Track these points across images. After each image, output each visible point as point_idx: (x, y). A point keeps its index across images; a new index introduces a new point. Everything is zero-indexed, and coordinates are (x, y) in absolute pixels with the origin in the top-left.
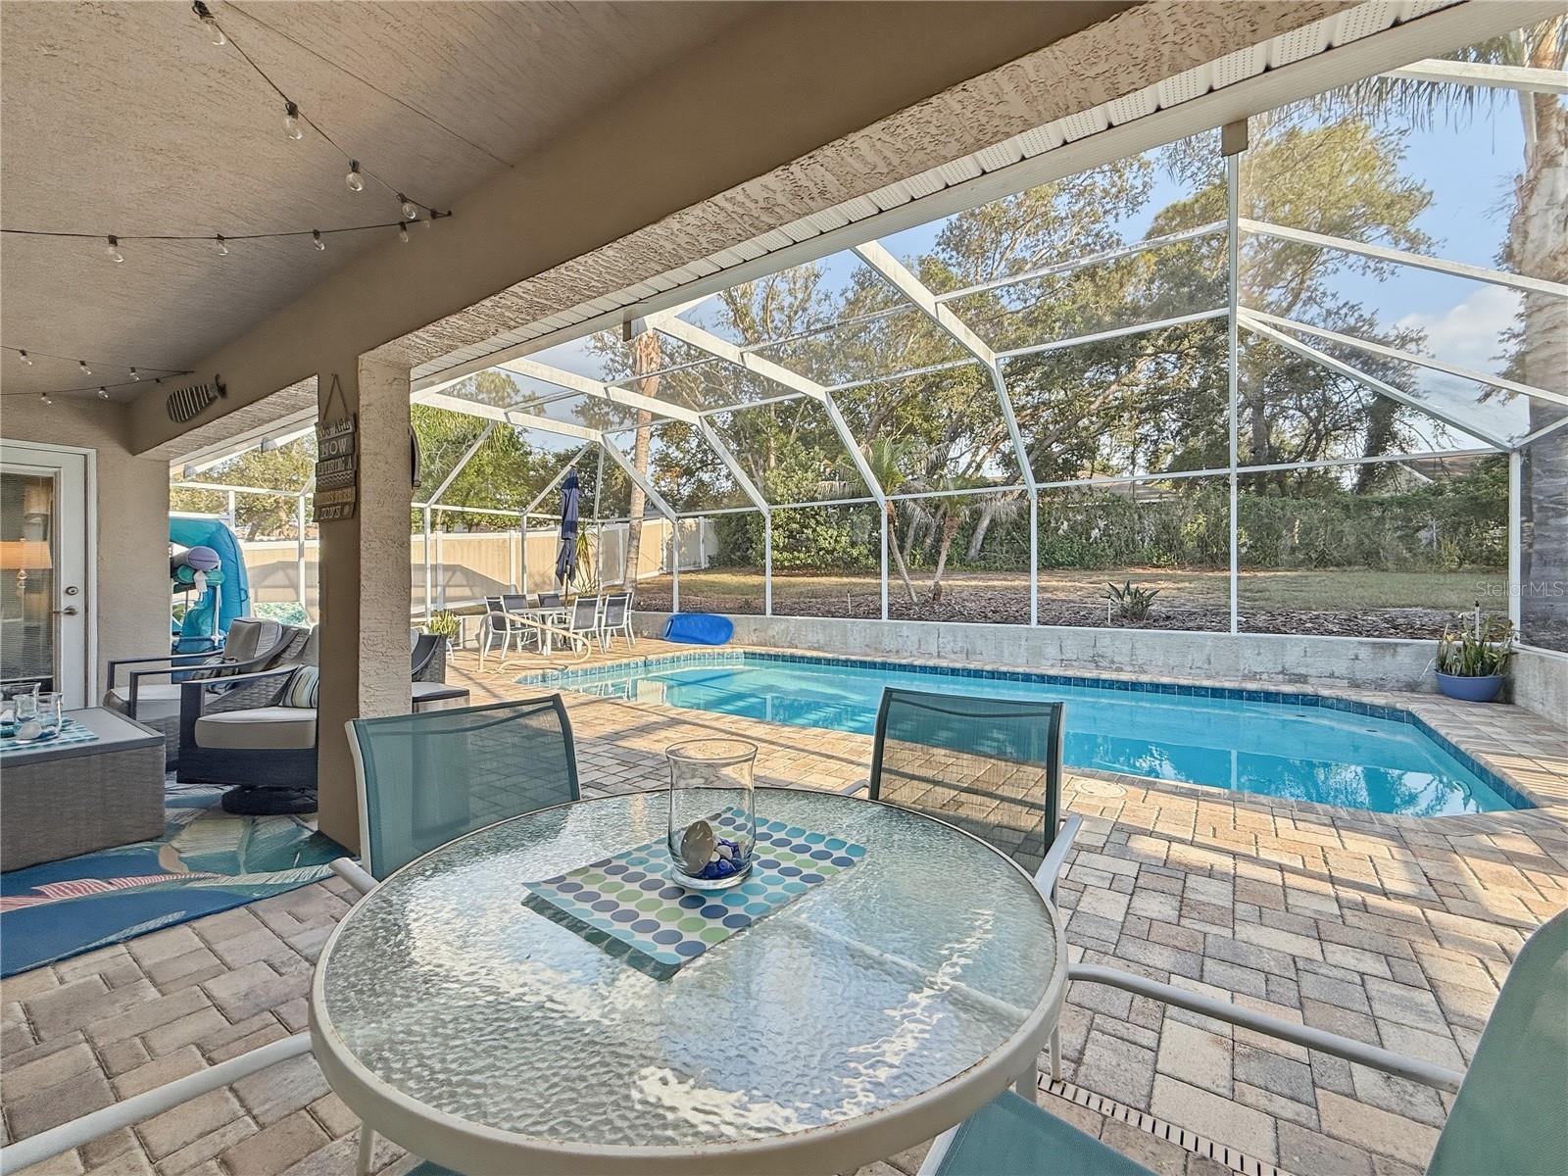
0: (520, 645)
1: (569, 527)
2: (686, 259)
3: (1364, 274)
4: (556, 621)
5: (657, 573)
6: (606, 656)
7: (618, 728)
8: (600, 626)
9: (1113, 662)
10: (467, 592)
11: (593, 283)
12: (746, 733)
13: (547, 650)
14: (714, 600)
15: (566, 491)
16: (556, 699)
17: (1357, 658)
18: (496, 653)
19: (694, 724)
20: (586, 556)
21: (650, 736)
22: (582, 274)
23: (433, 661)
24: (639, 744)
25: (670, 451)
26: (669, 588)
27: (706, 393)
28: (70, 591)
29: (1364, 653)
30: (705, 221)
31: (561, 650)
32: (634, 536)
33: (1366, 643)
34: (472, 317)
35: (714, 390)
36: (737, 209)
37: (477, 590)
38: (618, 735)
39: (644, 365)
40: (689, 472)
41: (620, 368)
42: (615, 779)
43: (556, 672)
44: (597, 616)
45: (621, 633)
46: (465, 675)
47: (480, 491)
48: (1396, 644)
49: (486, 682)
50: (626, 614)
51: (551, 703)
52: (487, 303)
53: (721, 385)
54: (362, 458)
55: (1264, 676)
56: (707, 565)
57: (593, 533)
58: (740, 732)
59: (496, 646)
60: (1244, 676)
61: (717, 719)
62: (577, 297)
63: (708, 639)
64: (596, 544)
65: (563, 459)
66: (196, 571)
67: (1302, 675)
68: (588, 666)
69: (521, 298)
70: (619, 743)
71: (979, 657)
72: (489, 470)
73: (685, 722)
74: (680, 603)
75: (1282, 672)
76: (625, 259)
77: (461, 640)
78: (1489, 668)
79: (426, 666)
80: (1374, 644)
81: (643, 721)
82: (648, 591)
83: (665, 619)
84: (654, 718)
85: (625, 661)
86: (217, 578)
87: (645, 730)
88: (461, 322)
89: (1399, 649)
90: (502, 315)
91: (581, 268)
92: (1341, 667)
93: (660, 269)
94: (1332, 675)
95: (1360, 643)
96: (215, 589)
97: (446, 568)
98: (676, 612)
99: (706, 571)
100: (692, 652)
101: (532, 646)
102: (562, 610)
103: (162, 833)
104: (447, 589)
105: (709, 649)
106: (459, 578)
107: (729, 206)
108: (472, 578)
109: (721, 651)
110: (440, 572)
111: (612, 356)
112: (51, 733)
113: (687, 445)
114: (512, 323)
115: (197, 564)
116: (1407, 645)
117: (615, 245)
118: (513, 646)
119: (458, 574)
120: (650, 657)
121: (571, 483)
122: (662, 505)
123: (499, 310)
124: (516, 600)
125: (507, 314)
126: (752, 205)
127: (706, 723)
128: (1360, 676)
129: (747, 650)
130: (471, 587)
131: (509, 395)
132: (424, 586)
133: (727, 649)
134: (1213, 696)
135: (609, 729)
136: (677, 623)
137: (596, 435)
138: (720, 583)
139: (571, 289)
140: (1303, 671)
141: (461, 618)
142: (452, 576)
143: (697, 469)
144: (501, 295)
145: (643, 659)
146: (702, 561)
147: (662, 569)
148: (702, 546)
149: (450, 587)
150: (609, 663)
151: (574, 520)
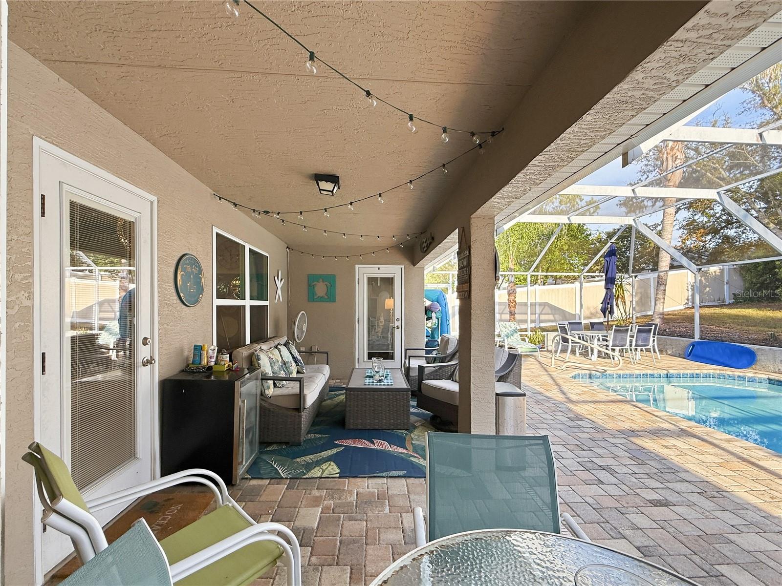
0: (578, 352)
1: (610, 281)
2: (658, 97)
4: (601, 340)
5: (682, 307)
6: (635, 367)
7: (635, 427)
8: (631, 345)
10: (551, 317)
11: (583, 142)
12: (760, 463)
13: (594, 357)
14: (735, 332)
15: (608, 259)
16: (545, 438)
18: (563, 355)
19: (703, 440)
20: (623, 298)
21: (661, 441)
22: (573, 139)
23: (515, 368)
24: (649, 444)
25: (696, 218)
26: (691, 319)
27: (730, 168)
28: (398, 320)
30: (669, 59)
31: (604, 358)
32: (661, 283)
34: (515, 185)
35: (738, 166)
36: (701, 33)
37: (557, 316)
38: (633, 433)
39: (670, 163)
40: (715, 231)
41: (651, 169)
42: (625, 470)
43: (598, 373)
44: (629, 339)
45: (648, 350)
46: (544, 368)
47: (561, 260)
49: (554, 374)
50: (652, 339)
51: (541, 442)
52: (520, 175)
53: (746, 159)
54: (472, 267)
56: (731, 301)
57: (629, 283)
58: (753, 460)
59: (564, 351)
61: (728, 441)
62: (574, 155)
63: (729, 363)
64: (631, 291)
65: (610, 235)
66: (432, 312)
68: (621, 372)
69: (538, 166)
70: (632, 439)
72: (565, 248)
73: (695, 436)
74: (701, 332)
76: (603, 117)
77: (546, 345)
79: (511, 371)
81: (655, 426)
82: (673, 320)
83: (689, 343)
84: (665, 426)
85: (649, 372)
86: (439, 315)
87: (657, 433)
88: (510, 189)
90: (531, 178)
91: (571, 136)
93: (634, 113)
96: (439, 319)
97: (540, 304)
98: (697, 338)
99: (730, 306)
100: (711, 371)
101: (585, 353)
102: (604, 333)
103: (410, 428)
104: (541, 316)
105: (728, 371)
106: (547, 310)
107: (693, 35)
108: (555, 310)
109: (741, 374)
110: (537, 307)
111: (646, 162)
112: (382, 380)
113: (712, 211)
114: (538, 181)
115: (433, 309)
117: (591, 111)
118: (573, 352)
119: (546, 307)
120: (671, 372)
121: (611, 253)
122: (684, 261)
123: (528, 177)
124: (576, 325)
125: (533, 177)
126: (722, 21)
127: (715, 441)
129: (771, 377)
130: (554, 315)
131: (577, 203)
132: (527, 314)
133: (749, 373)
135: (627, 425)
136: (698, 348)
137: (629, 221)
138: (744, 317)
139: (569, 151)
141: (546, 333)
142: (544, 309)
143: (722, 228)
144: (526, 168)
145: (665, 372)
146: (727, 297)
147: (687, 304)
148: (726, 287)
149: (543, 314)
150: (637, 372)
151: (613, 276)
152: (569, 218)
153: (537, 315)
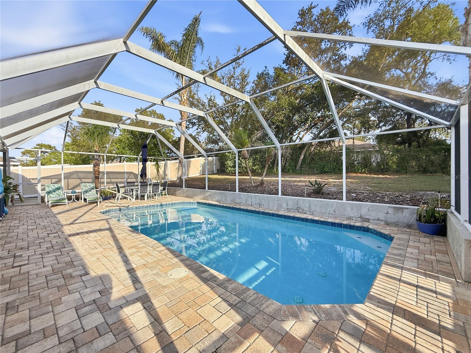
3: (442, 62)
5: (199, 175)
9: (303, 210)
17: (388, 213)
29: (391, 211)
33: (392, 207)
43: (124, 208)
44: (148, 189)
48: (403, 208)
49: (92, 211)
55: (354, 219)
56: (216, 172)
60: (347, 218)
67: (368, 219)
71: (263, 206)
75: (360, 217)
78: (436, 220)
80: (394, 208)
89: (404, 210)
92: (382, 216)
94: (378, 220)
95: (389, 207)
97: (127, 173)
99: (214, 174)
109: (189, 201)
110: (125, 174)
116: (407, 208)
119: (132, 175)
120: (163, 203)
128: (389, 220)
134: (332, 226)
137: (152, 131)
140: (367, 217)
142: (130, 175)
145: (160, 203)
146: (215, 171)
147: (200, 173)
148: (214, 166)
149: (129, 178)
150: (146, 205)
151: (145, 158)
152: (118, 125)
153: (125, 179)
